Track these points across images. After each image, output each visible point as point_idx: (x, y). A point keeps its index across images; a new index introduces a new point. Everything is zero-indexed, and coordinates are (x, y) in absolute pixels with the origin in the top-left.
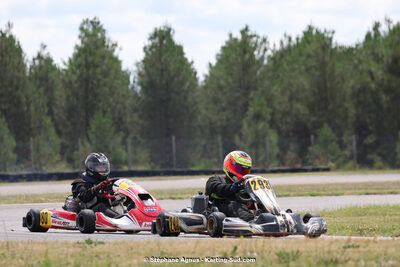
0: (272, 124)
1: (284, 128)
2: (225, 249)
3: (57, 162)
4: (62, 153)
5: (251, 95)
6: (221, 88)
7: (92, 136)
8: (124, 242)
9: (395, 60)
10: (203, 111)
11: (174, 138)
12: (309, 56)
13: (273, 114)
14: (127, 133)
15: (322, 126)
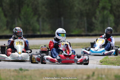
0: (111, 11)
1: (117, 13)
2: (88, 73)
3: (5, 30)
4: (7, 25)
7: (22, 17)
8: (38, 70)
10: (77, 5)
11: (62, 18)
13: (111, 7)
14: (39, 16)
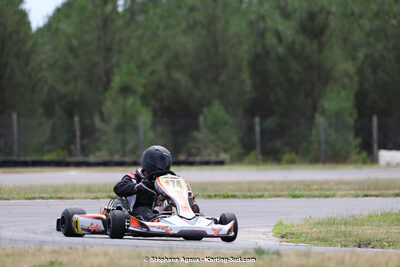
5: (114, 61)
6: (72, 49)
9: (312, 16)
12: (192, 9)
13: (146, 87)
15: (209, 104)
